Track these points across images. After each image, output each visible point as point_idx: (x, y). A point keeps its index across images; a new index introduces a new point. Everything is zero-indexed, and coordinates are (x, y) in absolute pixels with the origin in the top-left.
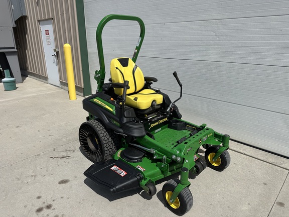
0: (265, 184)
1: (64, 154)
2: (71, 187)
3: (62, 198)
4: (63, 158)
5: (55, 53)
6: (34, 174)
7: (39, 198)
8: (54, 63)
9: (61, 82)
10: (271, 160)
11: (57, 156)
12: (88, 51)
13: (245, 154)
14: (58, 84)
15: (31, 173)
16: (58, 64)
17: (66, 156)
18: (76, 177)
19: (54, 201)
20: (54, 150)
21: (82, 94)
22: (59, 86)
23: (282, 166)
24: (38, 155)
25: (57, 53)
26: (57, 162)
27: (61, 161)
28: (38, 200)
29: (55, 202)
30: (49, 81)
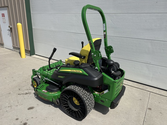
0: (141, 100)
1: (27, 91)
2: (36, 111)
3: (32, 118)
4: (27, 94)
5: (9, 29)
6: (9, 105)
7: (17, 119)
8: (8, 35)
9: (13, 47)
10: (141, 88)
11: (23, 93)
12: (33, 28)
13: (128, 85)
14: (12, 48)
15: (7, 105)
16: (12, 36)
17: (28, 92)
18: (38, 105)
19: (27, 120)
20: (19, 90)
21: (29, 54)
22: (12, 49)
23: (147, 90)
24: (10, 93)
25: (11, 29)
26: (24, 97)
27: (26, 96)
28: (17, 121)
29: (29, 120)
30: (5, 46)
